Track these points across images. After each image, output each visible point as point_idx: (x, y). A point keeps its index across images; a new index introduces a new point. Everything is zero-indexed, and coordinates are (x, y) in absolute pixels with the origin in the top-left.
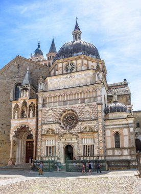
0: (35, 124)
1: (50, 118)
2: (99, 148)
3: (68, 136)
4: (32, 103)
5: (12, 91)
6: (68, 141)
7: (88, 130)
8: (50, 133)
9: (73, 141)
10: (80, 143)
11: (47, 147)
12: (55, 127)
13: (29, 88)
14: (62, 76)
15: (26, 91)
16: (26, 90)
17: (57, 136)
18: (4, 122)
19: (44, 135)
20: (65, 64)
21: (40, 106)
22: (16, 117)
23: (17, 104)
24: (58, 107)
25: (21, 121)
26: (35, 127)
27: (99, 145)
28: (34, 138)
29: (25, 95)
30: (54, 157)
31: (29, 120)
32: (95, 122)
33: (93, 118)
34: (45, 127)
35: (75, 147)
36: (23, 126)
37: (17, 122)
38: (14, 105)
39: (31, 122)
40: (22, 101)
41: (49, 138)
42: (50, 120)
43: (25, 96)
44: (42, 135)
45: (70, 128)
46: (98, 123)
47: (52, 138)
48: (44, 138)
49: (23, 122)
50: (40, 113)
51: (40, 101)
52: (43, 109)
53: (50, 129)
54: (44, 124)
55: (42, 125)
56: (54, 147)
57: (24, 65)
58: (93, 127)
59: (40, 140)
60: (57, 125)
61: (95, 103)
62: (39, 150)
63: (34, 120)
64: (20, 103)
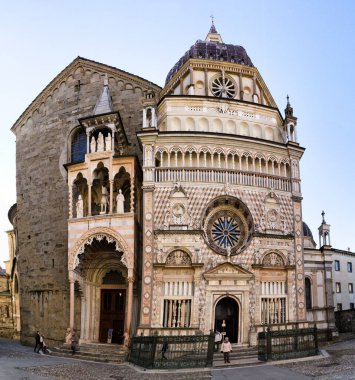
1: (179, 216)
4: (122, 170)
5: (64, 151)
6: (228, 287)
7: (273, 262)
8: (178, 260)
10: (257, 293)
11: (167, 302)
12: (194, 244)
13: (112, 126)
14: (206, 103)
15: (105, 135)
16: (106, 132)
17: (198, 273)
19: (162, 266)
21: (148, 176)
22: (80, 214)
23: (80, 175)
24: (201, 186)
25: (93, 224)
26: (131, 242)
27: (297, 297)
28: (130, 274)
29: (101, 146)
31: (115, 223)
32: (291, 242)
33: (286, 232)
34: (166, 243)
36: (100, 239)
37: (82, 226)
38: (72, 177)
39: (121, 228)
40: (94, 166)
41: (172, 276)
42: (178, 221)
43: (102, 149)
44: (156, 266)
45: (235, 252)
46: (295, 247)
47: (183, 276)
48: (160, 274)
49: (99, 225)
50: (147, 197)
52: (157, 185)
53: (177, 249)
54: (162, 232)
56: (189, 302)
58: (286, 253)
59: (147, 280)
60: (198, 237)
61: (289, 195)
62: (146, 310)
63: (131, 222)
64: (89, 171)
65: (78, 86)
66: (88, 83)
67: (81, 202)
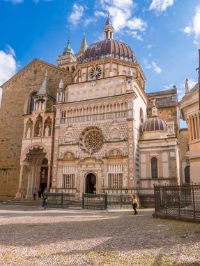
0: (51, 144)
1: (69, 138)
2: (129, 179)
3: (90, 161)
4: (49, 117)
5: (27, 102)
6: (91, 168)
7: (115, 154)
8: (69, 156)
9: (96, 169)
11: (64, 175)
12: (75, 149)
13: (45, 99)
14: (86, 84)
15: (42, 103)
16: (43, 101)
17: (77, 162)
18: (15, 141)
19: (62, 160)
20: (90, 68)
21: (58, 122)
22: (28, 136)
23: (30, 119)
24: (79, 124)
25: (34, 141)
26: (50, 148)
27: (128, 174)
28: (49, 163)
29: (40, 107)
30: (73, 189)
31: (44, 140)
32: (125, 143)
33: (122, 138)
34: (63, 150)
35: (99, 176)
36: (36, 147)
37: (29, 142)
38: (26, 120)
39: (46, 143)
40: (37, 115)
41: (66, 164)
42: (69, 140)
44: (58, 160)
45: (94, 151)
46: (128, 145)
47: (71, 163)
48: (60, 163)
49: (36, 141)
50: (56, 131)
51: (58, 115)
52: (61, 125)
53: (68, 152)
54: (62, 145)
55: (59, 146)
56: (74, 175)
57: (42, 69)
58: (122, 149)
59: (55, 166)
60: (77, 146)
61: (125, 118)
62: (54, 180)
63: (50, 140)
64: (34, 118)
65: (35, 72)
66: (40, 70)
67: (29, 131)
